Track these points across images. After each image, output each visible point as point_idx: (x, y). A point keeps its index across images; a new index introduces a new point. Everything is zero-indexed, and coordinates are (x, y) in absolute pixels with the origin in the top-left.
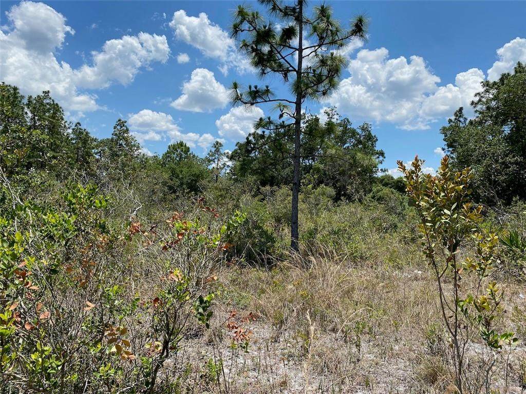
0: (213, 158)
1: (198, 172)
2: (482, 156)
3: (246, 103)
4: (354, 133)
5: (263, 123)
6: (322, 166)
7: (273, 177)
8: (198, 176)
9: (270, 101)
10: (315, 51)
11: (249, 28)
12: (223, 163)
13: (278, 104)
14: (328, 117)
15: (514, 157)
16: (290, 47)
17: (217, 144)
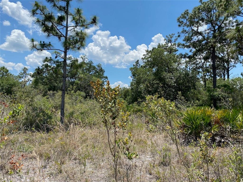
0: (22, 76)
1: (12, 83)
2: (145, 81)
3: (38, 49)
4: (94, 68)
5: (47, 60)
6: (79, 82)
7: (55, 87)
8: (13, 85)
9: (51, 49)
10: (74, 29)
11: (41, 13)
12: (27, 79)
13: (55, 51)
14: (82, 59)
15: (156, 81)
16: (62, 25)
17: (25, 69)
